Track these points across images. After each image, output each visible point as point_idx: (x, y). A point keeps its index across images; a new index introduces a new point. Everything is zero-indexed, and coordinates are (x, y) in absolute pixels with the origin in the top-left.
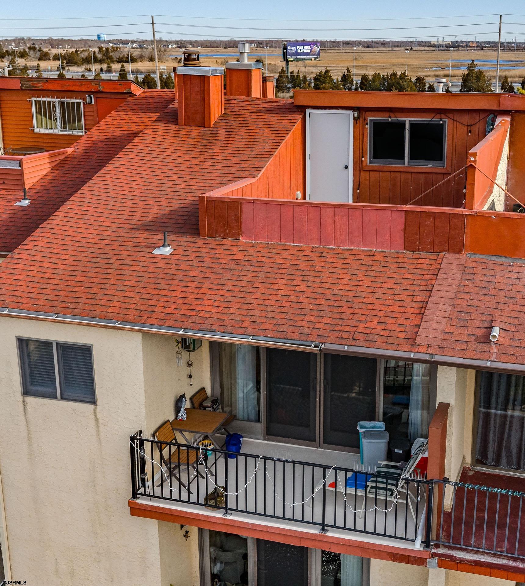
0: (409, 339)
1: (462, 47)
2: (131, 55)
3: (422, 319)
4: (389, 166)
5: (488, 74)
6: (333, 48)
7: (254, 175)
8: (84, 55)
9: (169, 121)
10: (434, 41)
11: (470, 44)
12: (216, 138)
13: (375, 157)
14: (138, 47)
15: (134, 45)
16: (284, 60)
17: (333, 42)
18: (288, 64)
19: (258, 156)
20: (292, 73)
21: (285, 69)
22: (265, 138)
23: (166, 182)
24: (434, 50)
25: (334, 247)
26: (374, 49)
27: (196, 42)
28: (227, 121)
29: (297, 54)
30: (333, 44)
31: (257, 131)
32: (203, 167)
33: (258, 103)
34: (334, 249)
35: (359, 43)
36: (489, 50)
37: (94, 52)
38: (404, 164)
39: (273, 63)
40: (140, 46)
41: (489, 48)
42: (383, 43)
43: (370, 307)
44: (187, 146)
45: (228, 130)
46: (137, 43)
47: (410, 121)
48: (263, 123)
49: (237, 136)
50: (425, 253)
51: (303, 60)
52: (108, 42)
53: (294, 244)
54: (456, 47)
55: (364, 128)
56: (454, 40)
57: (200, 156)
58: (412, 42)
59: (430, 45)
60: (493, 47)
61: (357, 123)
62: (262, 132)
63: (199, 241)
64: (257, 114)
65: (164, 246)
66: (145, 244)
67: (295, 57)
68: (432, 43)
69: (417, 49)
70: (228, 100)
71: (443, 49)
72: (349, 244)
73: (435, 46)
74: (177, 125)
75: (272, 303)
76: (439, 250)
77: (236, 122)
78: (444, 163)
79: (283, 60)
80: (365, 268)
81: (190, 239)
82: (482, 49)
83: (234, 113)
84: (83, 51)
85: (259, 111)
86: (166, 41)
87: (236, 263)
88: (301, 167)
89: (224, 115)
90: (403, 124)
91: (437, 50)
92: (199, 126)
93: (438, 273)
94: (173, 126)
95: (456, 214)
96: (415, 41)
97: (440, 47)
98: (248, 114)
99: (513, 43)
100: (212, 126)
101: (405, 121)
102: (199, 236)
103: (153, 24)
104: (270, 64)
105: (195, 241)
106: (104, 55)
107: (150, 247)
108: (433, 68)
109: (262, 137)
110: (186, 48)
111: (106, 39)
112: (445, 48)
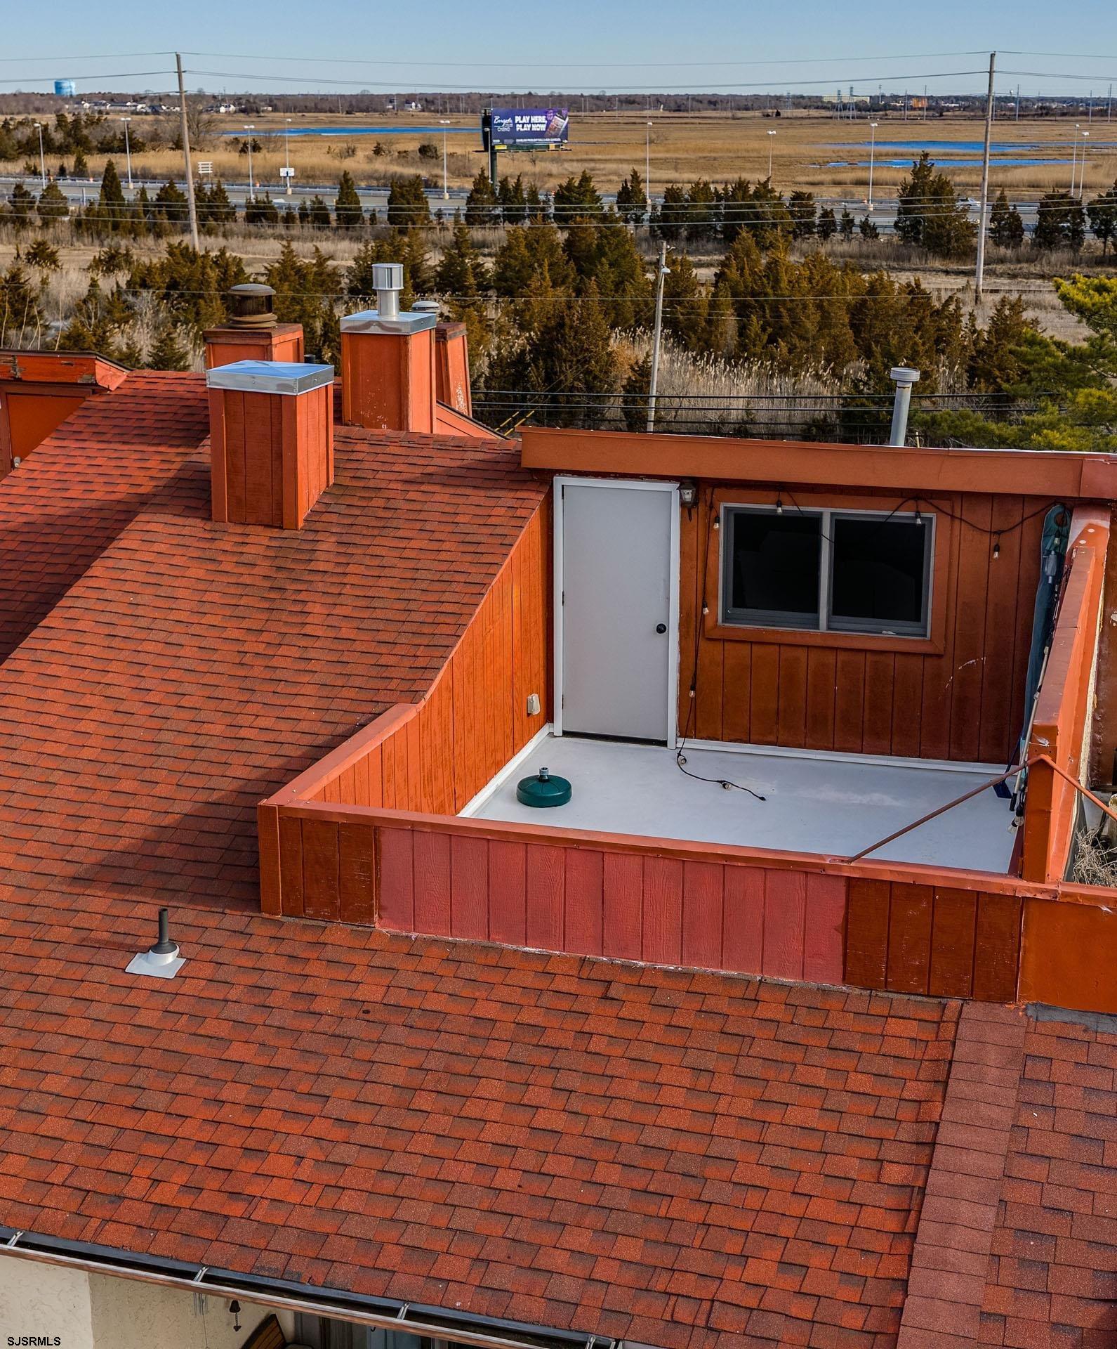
0: (876, 1333)
1: (895, 109)
2: (131, 134)
3: (910, 1257)
4: (778, 632)
5: (958, 179)
6: (597, 113)
7: (414, 696)
8: (23, 134)
9: (187, 507)
10: (828, 93)
11: (913, 102)
12: (312, 566)
13: (737, 604)
14: (149, 110)
15: (140, 106)
16: (486, 150)
17: (598, 98)
18: (493, 160)
19: (426, 629)
20: (504, 182)
21: (488, 173)
22: (444, 567)
23: (173, 712)
24: (831, 118)
25: (641, 964)
26: (692, 114)
27: (282, 98)
28: (343, 509)
29: (513, 134)
30: (598, 102)
31: (424, 544)
32: (274, 663)
33: (424, 453)
34: (643, 969)
35: (657, 100)
36: (956, 118)
37: (46, 128)
38: (817, 626)
39: (459, 151)
40: (152, 107)
41: (957, 113)
42: (713, 100)
43: (754, 1200)
44: (232, 590)
45: (345, 539)
46: (146, 101)
47: (832, 514)
48: (438, 517)
49: (367, 561)
50: (907, 997)
51: (529, 148)
52: (80, 99)
53: (527, 949)
54: (880, 110)
55: (709, 529)
56: (876, 93)
57: (270, 626)
58: (778, 98)
59: (820, 104)
60: (965, 108)
61: (690, 519)
62: (435, 546)
63: (260, 930)
64: (423, 488)
65: (158, 948)
66: (106, 936)
67: (511, 141)
68: (825, 100)
69: (790, 115)
70: (346, 440)
71: (851, 113)
72: (685, 954)
73: (833, 107)
74: (209, 519)
75: (467, 1173)
76: (946, 992)
77: (366, 511)
78: (925, 628)
79: (482, 149)
80: (733, 1046)
81: (235, 919)
82: (941, 115)
83: (362, 484)
84: (21, 123)
85: (428, 478)
86: (214, 97)
87: (361, 1015)
88: (539, 628)
89: (336, 491)
90: (816, 521)
91: (836, 118)
92: (267, 526)
93: (948, 1077)
94: (198, 522)
95: (995, 894)
96: (785, 94)
97: (845, 109)
98: (399, 486)
99: (1013, 99)
100: (301, 524)
101: (821, 513)
102: (260, 911)
103: (180, 73)
104: (451, 155)
105: (248, 930)
106: (68, 134)
107: (121, 947)
108: (828, 162)
109: (436, 565)
110: (258, 112)
111: (75, 93)
112: (856, 113)
